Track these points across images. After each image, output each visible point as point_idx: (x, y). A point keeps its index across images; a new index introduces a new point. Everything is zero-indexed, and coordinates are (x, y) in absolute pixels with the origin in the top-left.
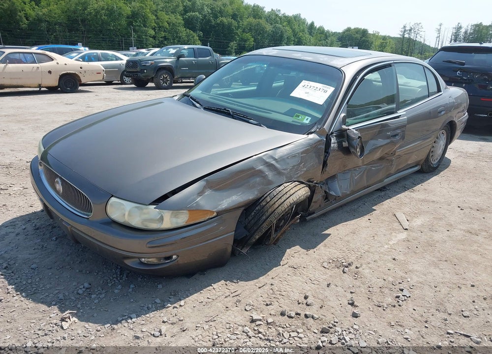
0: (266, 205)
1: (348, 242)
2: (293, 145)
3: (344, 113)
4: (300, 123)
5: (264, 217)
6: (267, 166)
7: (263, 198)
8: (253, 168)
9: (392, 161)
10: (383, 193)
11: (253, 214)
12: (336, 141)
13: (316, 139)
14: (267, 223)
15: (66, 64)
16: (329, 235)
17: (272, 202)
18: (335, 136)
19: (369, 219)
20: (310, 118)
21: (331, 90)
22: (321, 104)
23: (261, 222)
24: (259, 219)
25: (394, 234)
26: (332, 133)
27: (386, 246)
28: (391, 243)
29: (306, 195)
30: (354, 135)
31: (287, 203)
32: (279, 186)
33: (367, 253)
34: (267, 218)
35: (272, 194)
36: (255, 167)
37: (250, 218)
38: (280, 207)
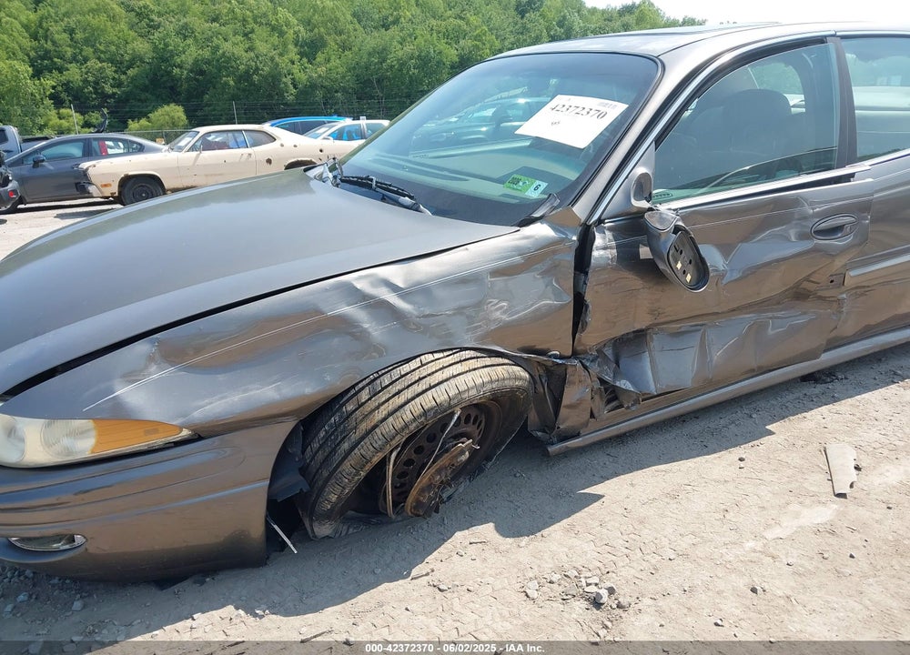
0: (356, 409)
1: (641, 522)
2: (465, 252)
3: (644, 165)
4: (514, 197)
5: (346, 446)
6: (367, 307)
7: (353, 392)
8: (318, 312)
9: (840, 302)
10: (819, 388)
11: (322, 434)
12: (614, 243)
13: (547, 238)
14: (352, 462)
15: (295, 146)
16: (598, 497)
17: (372, 404)
18: (610, 229)
19: (741, 460)
20: (544, 185)
21: (616, 109)
22: (582, 147)
23: (337, 458)
24: (334, 450)
25: (794, 507)
26: (600, 221)
27: (750, 544)
28: (770, 535)
29: (489, 387)
30: (661, 224)
31: (415, 407)
32: (408, 361)
33: (679, 561)
34: (352, 449)
35: (378, 381)
36: (325, 309)
37: (316, 445)
38: (391, 419)
